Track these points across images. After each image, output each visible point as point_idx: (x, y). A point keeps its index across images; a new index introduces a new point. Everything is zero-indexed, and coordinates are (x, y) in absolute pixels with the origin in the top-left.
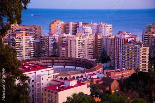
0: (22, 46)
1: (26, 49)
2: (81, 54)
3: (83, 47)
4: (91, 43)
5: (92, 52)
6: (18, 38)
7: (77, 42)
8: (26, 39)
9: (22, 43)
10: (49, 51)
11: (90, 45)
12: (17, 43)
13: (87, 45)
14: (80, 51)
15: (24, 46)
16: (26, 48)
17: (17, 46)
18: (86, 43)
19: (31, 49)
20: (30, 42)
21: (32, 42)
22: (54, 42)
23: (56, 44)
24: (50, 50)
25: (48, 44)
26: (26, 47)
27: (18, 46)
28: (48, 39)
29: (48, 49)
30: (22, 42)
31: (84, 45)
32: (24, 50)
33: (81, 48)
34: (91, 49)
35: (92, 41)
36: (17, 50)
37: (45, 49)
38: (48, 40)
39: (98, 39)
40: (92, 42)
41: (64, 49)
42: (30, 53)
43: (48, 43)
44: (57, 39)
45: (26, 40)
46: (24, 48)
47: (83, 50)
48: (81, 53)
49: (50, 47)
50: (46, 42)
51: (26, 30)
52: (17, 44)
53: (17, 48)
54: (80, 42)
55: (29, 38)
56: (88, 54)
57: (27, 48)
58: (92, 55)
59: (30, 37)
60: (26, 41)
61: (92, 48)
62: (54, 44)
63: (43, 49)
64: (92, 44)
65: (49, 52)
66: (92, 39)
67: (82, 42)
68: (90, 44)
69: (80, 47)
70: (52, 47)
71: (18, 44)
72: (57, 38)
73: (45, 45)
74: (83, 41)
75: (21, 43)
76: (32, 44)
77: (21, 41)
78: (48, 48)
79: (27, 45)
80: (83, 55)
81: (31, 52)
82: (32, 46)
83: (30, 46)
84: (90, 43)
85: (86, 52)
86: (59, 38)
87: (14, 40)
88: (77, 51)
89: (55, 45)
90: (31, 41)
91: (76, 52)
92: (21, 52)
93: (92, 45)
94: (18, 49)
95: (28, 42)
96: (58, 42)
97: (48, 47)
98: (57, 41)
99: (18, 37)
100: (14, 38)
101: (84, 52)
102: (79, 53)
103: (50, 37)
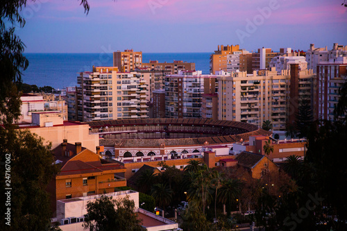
0: (109, 96)
1: (119, 104)
2: (250, 116)
3: (256, 98)
4: (279, 88)
5: (282, 114)
6: (98, 76)
7: (238, 85)
8: (119, 80)
9: (108, 90)
10: (182, 113)
11: (276, 95)
12: (95, 88)
13: (267, 95)
14: (247, 107)
15: (115, 96)
16: (119, 101)
17: (95, 96)
18: (264, 87)
19: (132, 106)
20: (128, 87)
21: (135, 87)
22: (195, 91)
23: (200, 95)
24: (185, 110)
25: (182, 97)
26: (119, 99)
27: (99, 96)
28: (180, 84)
29: (180, 109)
30: (108, 85)
31: (257, 93)
32: (115, 107)
33: (250, 102)
34: (278, 106)
35: (283, 83)
36: (95, 104)
37: (174, 109)
38: (181, 87)
39: (302, 80)
40: (282, 86)
41: (210, 105)
42: (131, 114)
43: (180, 95)
44: (202, 83)
45: (119, 83)
46: (115, 102)
47: (256, 107)
48: (250, 113)
49: (185, 104)
50: (177, 90)
51: (153, 71)
52: (95, 91)
53: (96, 102)
54: (247, 84)
55: (126, 77)
56: (271, 117)
57: (122, 102)
58: (282, 119)
59: (129, 75)
60: (119, 85)
61: (282, 103)
62: (194, 95)
63: (170, 108)
64: (282, 92)
65: (183, 115)
66: (283, 80)
67: (252, 84)
68: (277, 92)
69: (245, 99)
70: (191, 104)
71: (98, 90)
72: (202, 80)
73: (175, 98)
74: (255, 83)
75: (106, 88)
76: (134, 92)
77: (107, 83)
78: (182, 106)
79: (122, 95)
80: (255, 118)
81: (132, 111)
82: (134, 98)
83: (130, 98)
84: (275, 89)
85: (264, 113)
86: (206, 80)
87: (91, 81)
88: (238, 108)
89: (196, 99)
90: (132, 84)
91: (234, 111)
92: (106, 110)
93: (282, 94)
94: (98, 104)
95: (124, 86)
96: (205, 90)
97: (180, 105)
98: (202, 88)
99: (98, 74)
100: (90, 77)
101: (257, 112)
102: (244, 113)
103: (185, 79)
